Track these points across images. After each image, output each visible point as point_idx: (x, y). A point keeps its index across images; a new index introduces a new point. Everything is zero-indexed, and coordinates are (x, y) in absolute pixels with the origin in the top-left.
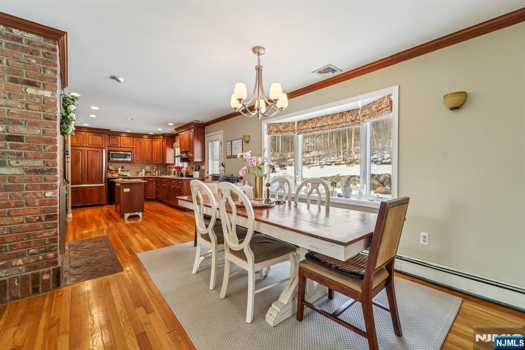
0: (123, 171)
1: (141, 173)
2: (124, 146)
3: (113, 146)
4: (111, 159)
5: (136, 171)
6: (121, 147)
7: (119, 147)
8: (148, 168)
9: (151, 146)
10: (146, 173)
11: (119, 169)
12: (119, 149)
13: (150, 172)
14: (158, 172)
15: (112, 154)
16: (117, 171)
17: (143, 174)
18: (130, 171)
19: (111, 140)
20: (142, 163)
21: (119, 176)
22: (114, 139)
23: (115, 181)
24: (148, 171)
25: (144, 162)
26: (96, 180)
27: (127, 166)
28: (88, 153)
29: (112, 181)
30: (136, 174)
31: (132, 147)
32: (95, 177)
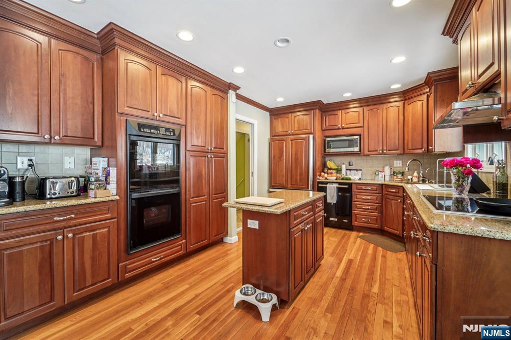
0: (350, 170)
1: (381, 174)
2: (347, 126)
3: (331, 127)
4: (327, 150)
5: (374, 169)
6: (343, 128)
7: (339, 129)
8: (398, 164)
10: (394, 174)
11: (344, 167)
12: (341, 132)
13: (403, 174)
14: (419, 173)
15: (329, 142)
16: (339, 171)
17: (387, 178)
18: (361, 170)
19: (329, 118)
20: (380, 154)
21: (336, 179)
22: (333, 116)
23: (326, 187)
24: (396, 170)
25: (383, 153)
26: (301, 184)
27: (357, 162)
28: (292, 144)
29: (321, 187)
30: (374, 176)
31: (362, 125)
32: (300, 179)
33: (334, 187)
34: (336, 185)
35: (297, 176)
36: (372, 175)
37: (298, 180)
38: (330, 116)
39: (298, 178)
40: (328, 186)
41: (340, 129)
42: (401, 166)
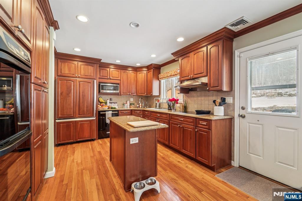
0: (111, 103)
1: (126, 105)
2: (113, 78)
3: (103, 77)
4: (101, 91)
5: (122, 103)
8: (132, 100)
9: (136, 79)
10: (131, 104)
11: (108, 101)
12: (109, 81)
13: (134, 105)
14: (142, 104)
15: (102, 86)
16: (106, 103)
17: (128, 107)
18: (117, 103)
19: (102, 71)
20: (128, 95)
21: (108, 109)
22: (104, 71)
23: (105, 114)
24: (132, 103)
25: (129, 95)
26: (87, 113)
27: (114, 98)
28: (79, 84)
29: (102, 114)
30: (122, 106)
31: (120, 79)
32: (86, 110)
33: (110, 113)
34: (111, 112)
35: (84, 108)
36: (121, 105)
37: (85, 111)
38: (103, 71)
39: (85, 109)
40: (106, 113)
41: (109, 79)
42: (133, 100)
